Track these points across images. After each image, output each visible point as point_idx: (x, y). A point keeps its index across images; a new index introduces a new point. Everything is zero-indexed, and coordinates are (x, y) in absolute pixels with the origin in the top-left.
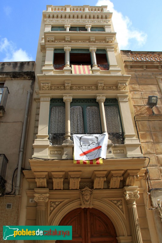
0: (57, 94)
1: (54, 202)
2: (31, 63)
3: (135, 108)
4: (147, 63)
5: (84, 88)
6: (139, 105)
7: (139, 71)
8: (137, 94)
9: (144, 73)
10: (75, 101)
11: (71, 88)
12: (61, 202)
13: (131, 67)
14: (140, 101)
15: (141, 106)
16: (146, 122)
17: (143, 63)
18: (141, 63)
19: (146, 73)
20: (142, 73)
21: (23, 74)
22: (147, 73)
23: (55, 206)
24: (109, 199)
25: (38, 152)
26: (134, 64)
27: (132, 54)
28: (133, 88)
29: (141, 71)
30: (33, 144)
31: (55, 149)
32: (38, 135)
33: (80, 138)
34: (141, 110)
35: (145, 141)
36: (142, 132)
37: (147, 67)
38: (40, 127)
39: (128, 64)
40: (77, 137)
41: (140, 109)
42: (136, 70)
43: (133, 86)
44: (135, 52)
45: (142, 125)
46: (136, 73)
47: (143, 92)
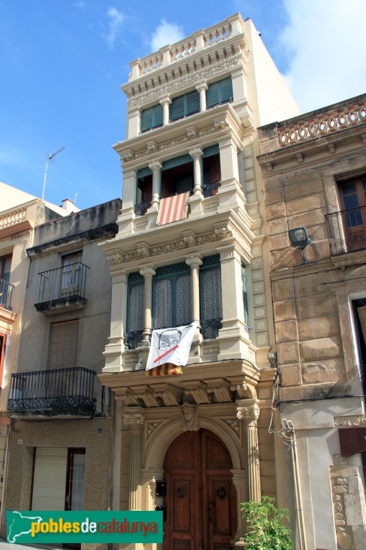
0: (132, 266)
1: (152, 424)
2: (113, 204)
3: (273, 255)
4: (302, 148)
5: (168, 247)
6: (281, 247)
7: (288, 169)
8: (280, 223)
9: (299, 171)
10: (161, 272)
11: (151, 253)
12: (160, 423)
13: (273, 165)
14: (284, 238)
15: (282, 249)
16: (289, 283)
17: (294, 150)
18: (289, 151)
19: (302, 169)
20: (296, 171)
21: (102, 231)
22: (305, 169)
23: (152, 428)
24: (221, 417)
25: (110, 362)
26: (276, 158)
27: (281, 128)
28: (273, 213)
29: (293, 167)
30: (103, 353)
31: (130, 356)
32: (111, 337)
33: (160, 336)
34: (282, 259)
35: (282, 319)
36: (279, 303)
37: (304, 156)
38: (113, 325)
39: (264, 161)
40: (157, 333)
41: (281, 257)
42: (282, 170)
43: (274, 208)
44: (287, 121)
45: (281, 289)
46: (283, 175)
47: (290, 218)
